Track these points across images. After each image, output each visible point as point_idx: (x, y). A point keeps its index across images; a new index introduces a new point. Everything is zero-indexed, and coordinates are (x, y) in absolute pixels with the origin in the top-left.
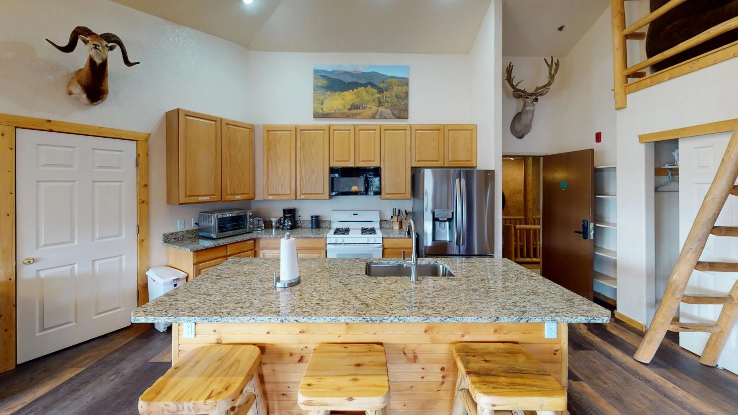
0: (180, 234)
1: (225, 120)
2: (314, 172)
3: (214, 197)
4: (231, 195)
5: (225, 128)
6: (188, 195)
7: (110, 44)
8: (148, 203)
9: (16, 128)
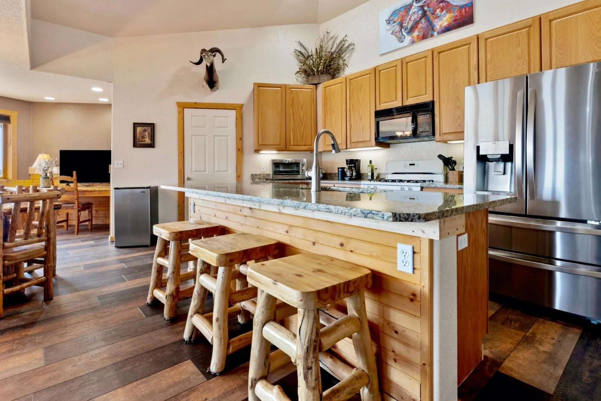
0: (262, 176)
1: (288, 85)
2: (361, 119)
3: (280, 146)
4: (294, 145)
5: (288, 91)
6: (260, 144)
7: (213, 54)
8: (242, 151)
9: (184, 108)
